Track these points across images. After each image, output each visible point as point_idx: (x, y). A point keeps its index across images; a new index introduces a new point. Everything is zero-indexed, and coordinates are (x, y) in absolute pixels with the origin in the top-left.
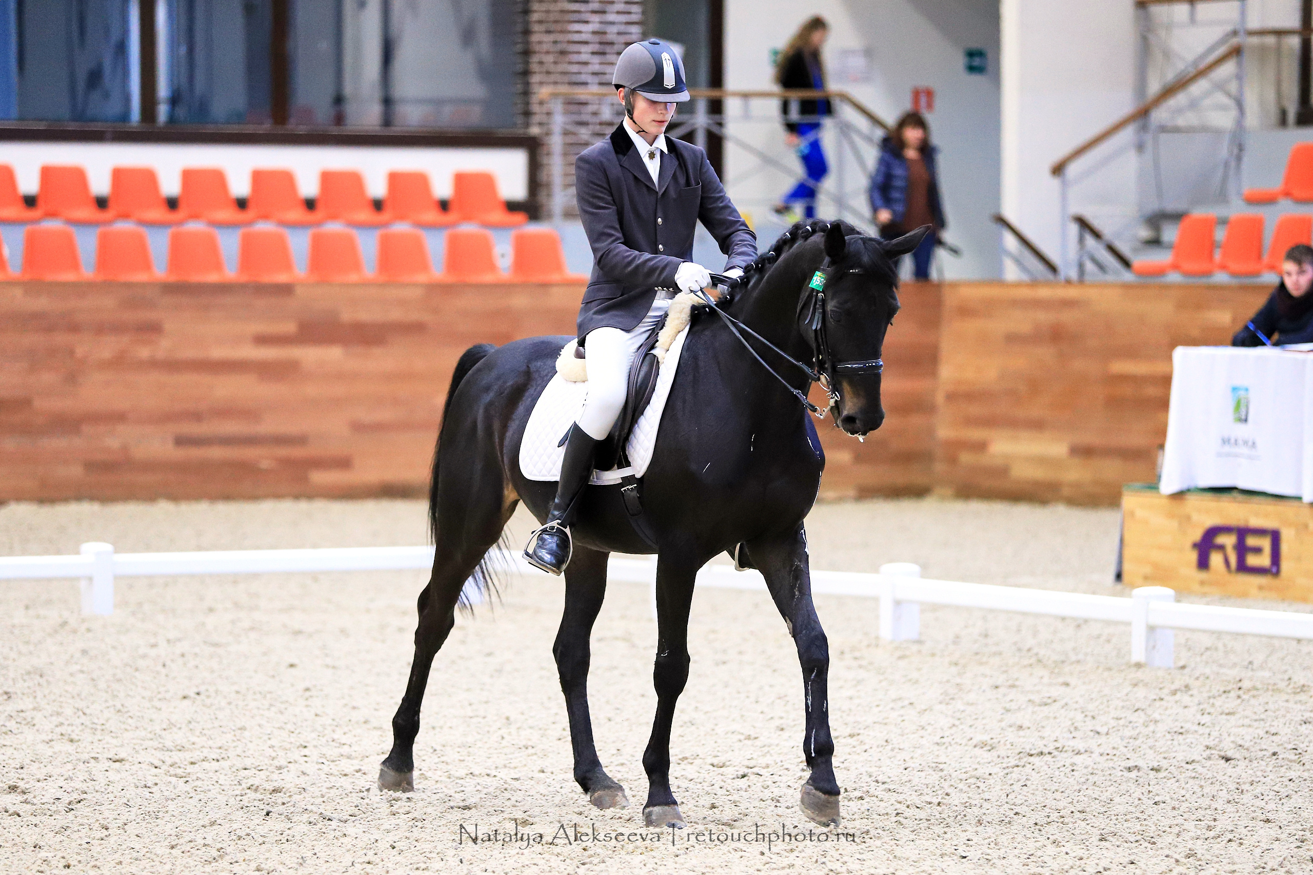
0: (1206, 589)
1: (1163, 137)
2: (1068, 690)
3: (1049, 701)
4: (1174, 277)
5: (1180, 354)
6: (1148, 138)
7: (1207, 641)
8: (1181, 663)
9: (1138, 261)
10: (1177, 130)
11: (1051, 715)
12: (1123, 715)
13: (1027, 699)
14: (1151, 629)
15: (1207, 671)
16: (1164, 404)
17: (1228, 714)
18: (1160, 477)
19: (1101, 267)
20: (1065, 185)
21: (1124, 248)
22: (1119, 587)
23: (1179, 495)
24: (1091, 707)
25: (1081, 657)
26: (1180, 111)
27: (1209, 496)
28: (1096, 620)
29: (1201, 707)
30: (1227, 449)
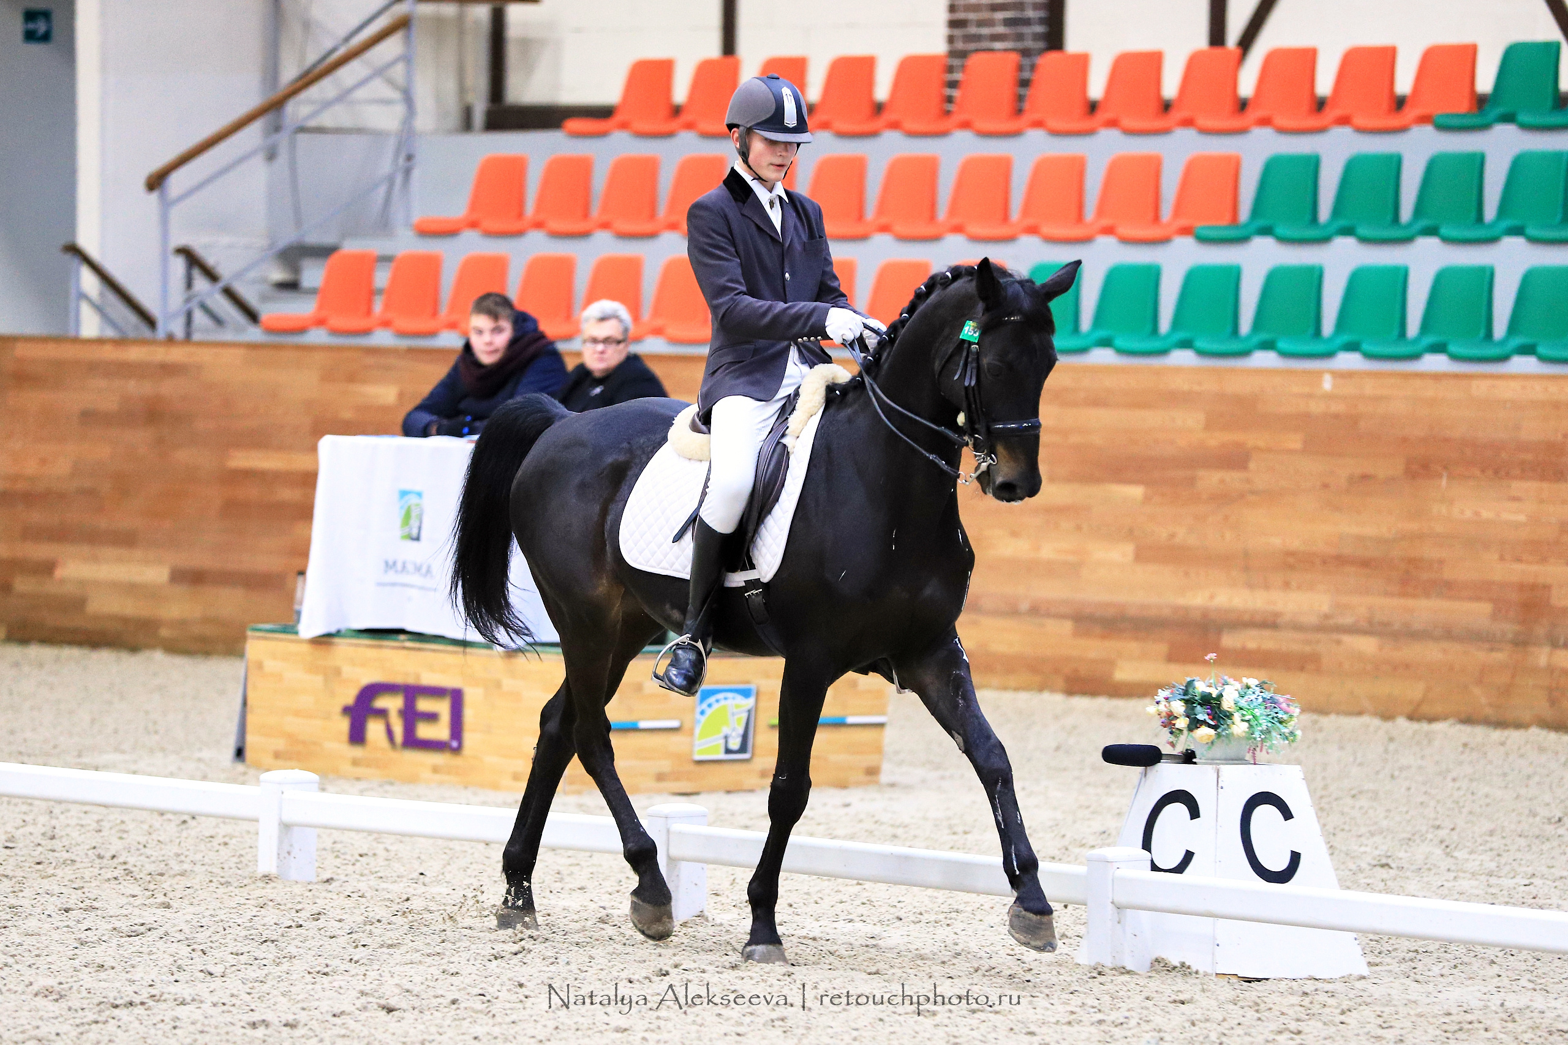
0: (360, 771)
1: (302, 138)
2: (168, 913)
3: (142, 929)
4: (317, 336)
5: (328, 444)
6: (283, 140)
7: (363, 844)
8: (327, 876)
9: (268, 311)
10: (320, 130)
11: (145, 949)
12: (245, 949)
13: (110, 927)
14: (286, 827)
15: (363, 886)
16: (306, 512)
17: (390, 946)
18: (299, 613)
19: (218, 321)
20: (166, 205)
21: (249, 294)
22: (240, 767)
23: (325, 640)
24: (201, 937)
25: (186, 866)
26: (327, 104)
27: (366, 641)
28: (208, 816)
29: (354, 936)
30: (392, 577)
